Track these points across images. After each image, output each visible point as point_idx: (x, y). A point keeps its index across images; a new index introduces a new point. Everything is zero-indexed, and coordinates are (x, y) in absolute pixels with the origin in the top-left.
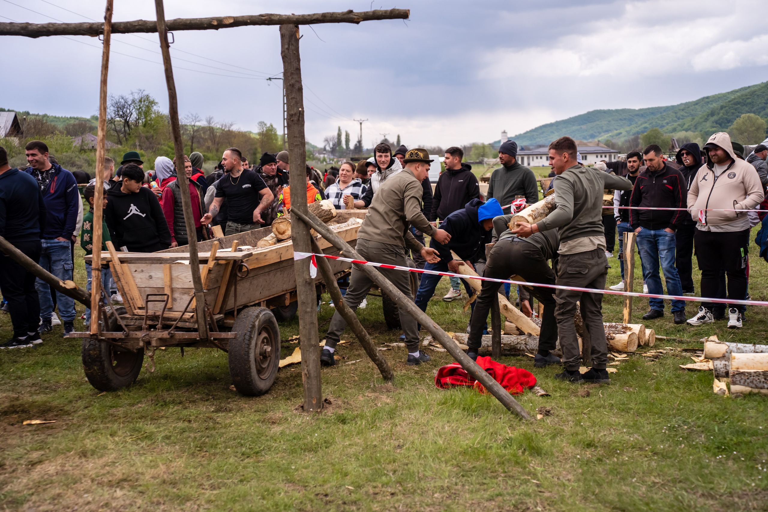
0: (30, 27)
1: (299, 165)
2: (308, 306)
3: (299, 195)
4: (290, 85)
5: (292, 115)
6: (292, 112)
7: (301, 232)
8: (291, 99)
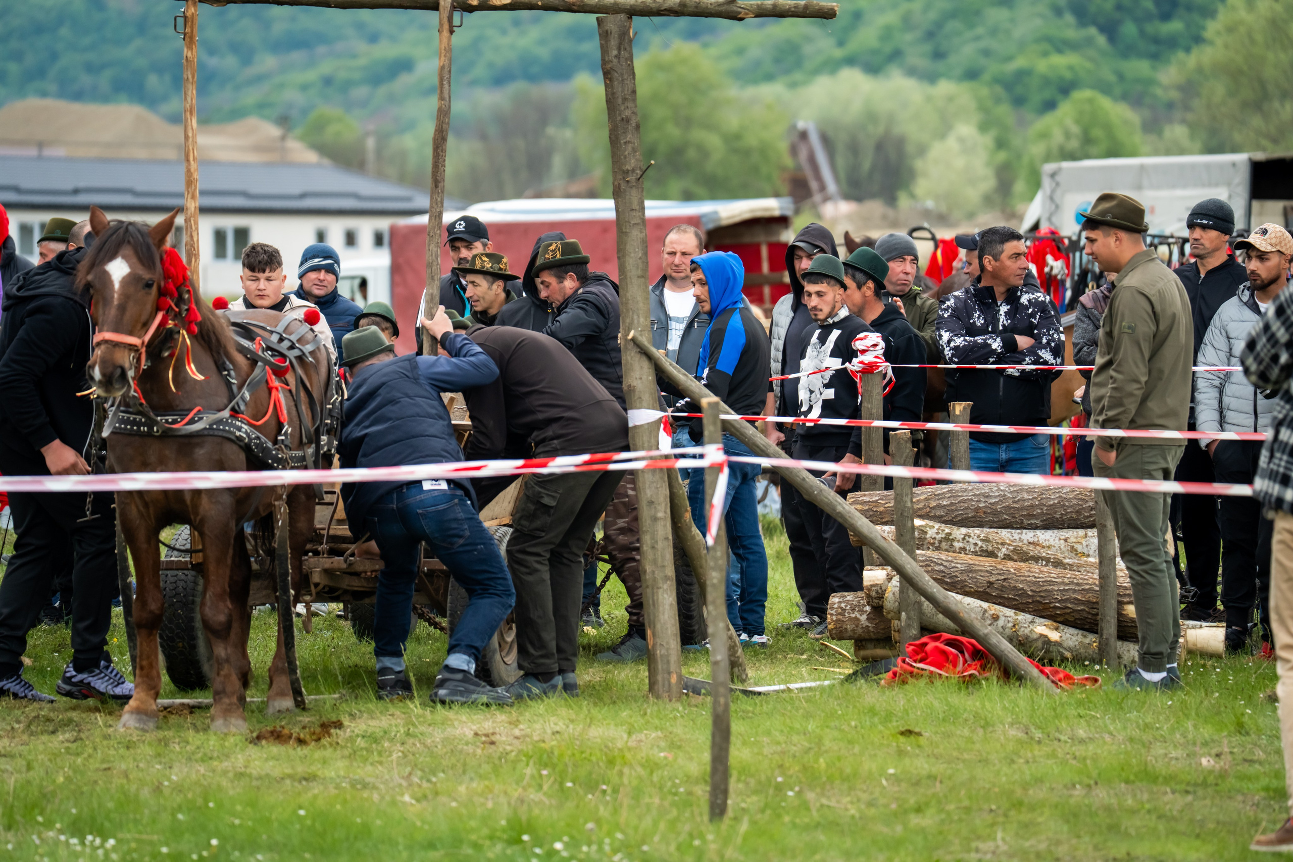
1: (640, 258)
2: (659, 508)
3: (641, 312)
4: (623, 119)
5: (628, 171)
6: (628, 167)
7: (644, 377)
8: (625, 143)
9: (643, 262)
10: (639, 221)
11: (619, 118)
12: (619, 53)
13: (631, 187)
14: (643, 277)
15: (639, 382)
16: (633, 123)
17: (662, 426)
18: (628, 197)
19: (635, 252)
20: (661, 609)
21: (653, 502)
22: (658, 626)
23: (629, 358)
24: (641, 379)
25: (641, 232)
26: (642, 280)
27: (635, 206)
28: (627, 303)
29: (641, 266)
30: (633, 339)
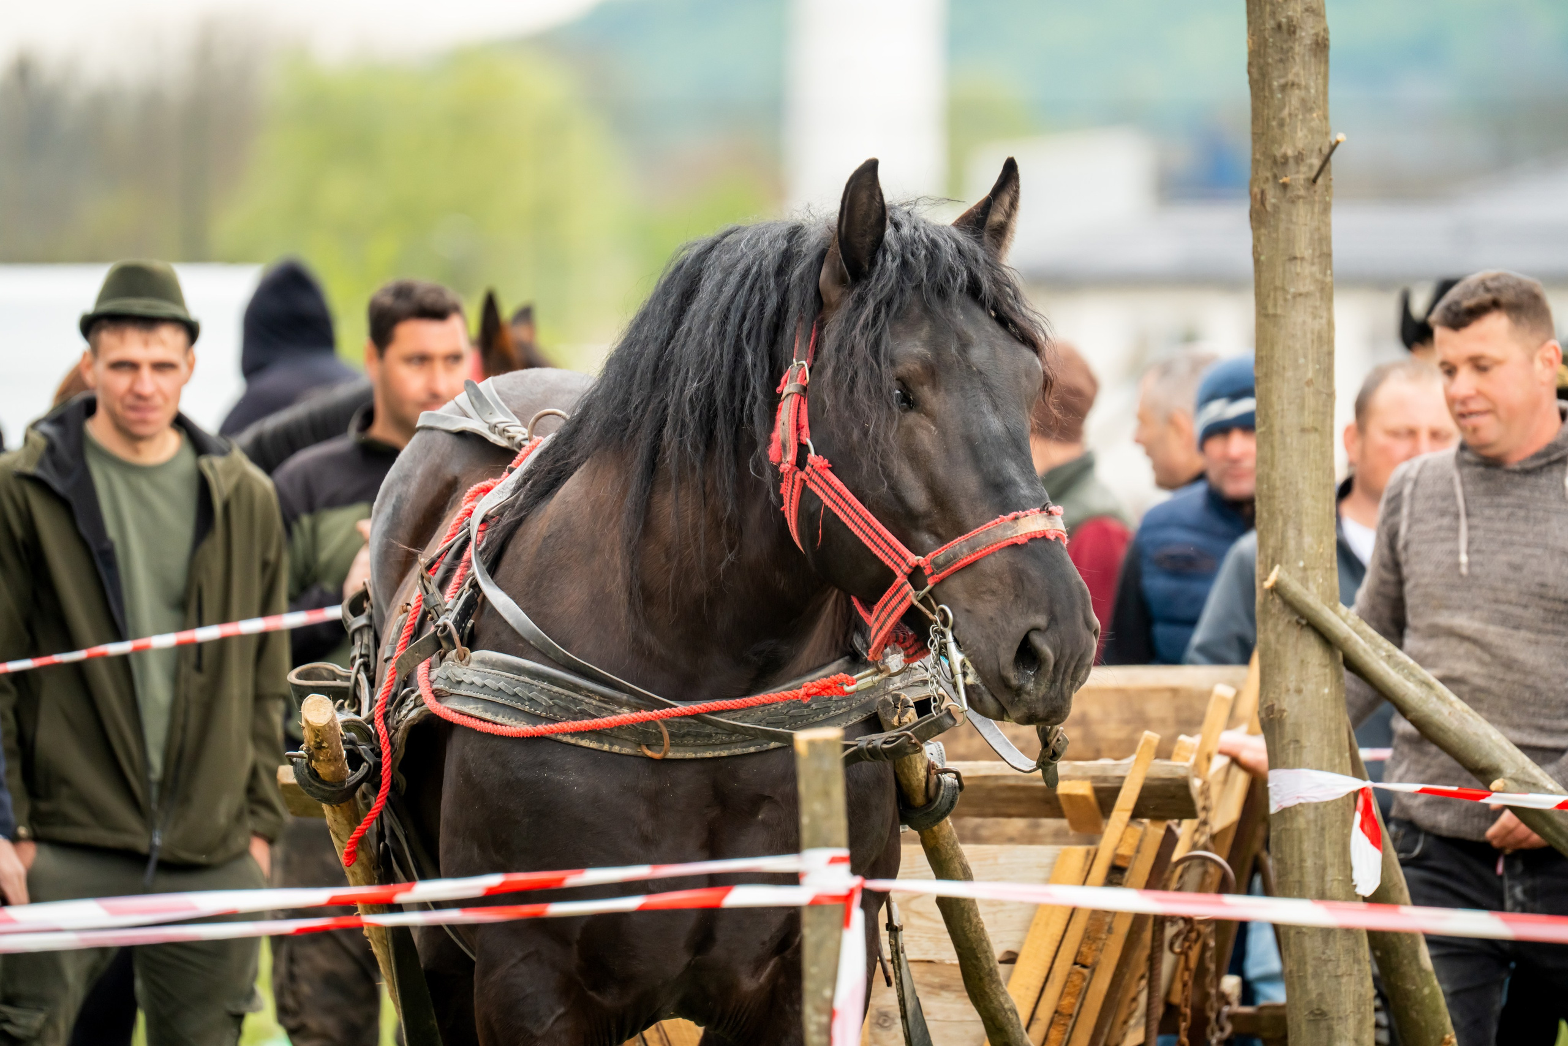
1: (1309, 383)
2: (1338, 1028)
3: (1306, 520)
4: (1279, 26)
5: (1286, 159)
6: (1286, 149)
7: (1309, 688)
8: (1283, 88)
9: (1318, 393)
10: (1307, 286)
11: (1270, 24)
13: (1293, 201)
14: (1316, 430)
15: (1296, 699)
16: (1306, 35)
17: (1358, 817)
18: (1282, 227)
19: (1296, 367)
21: (1323, 1014)
23: (1272, 637)
24: (1299, 691)
25: (1315, 316)
26: (1314, 437)
27: (1303, 248)
28: (1271, 498)
29: (1311, 402)
30: (1277, 590)
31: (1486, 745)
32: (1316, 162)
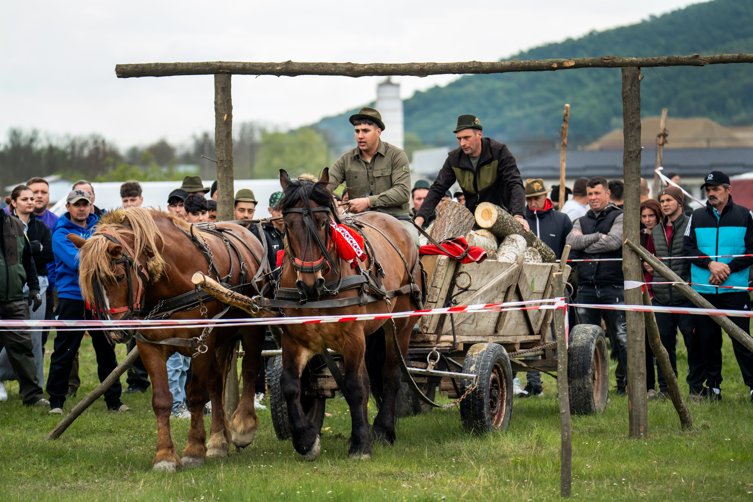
0: (356, 68)
4: (631, 123)
5: (631, 152)
6: (631, 149)
8: (631, 136)
11: (629, 123)
12: (631, 88)
13: (633, 160)
15: (630, 266)
16: (636, 126)
18: (630, 166)
19: (632, 195)
20: (636, 390)
22: (634, 399)
27: (634, 170)
29: (635, 203)
30: (627, 243)
31: (672, 275)
32: (638, 152)
